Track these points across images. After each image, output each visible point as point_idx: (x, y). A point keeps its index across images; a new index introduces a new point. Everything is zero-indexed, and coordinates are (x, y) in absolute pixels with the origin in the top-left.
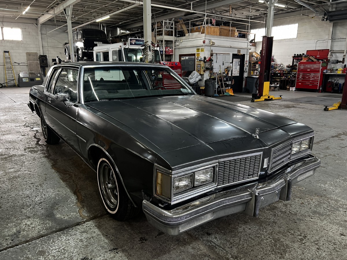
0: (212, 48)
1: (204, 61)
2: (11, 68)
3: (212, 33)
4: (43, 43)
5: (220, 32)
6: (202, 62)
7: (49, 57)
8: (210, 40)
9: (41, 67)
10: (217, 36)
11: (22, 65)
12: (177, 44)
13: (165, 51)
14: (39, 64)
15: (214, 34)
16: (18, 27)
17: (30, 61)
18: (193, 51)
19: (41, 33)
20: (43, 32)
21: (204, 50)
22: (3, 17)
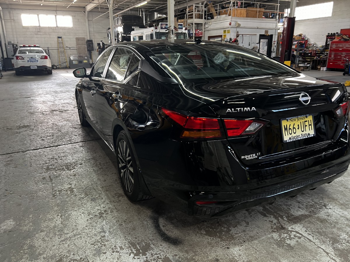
0: (238, 29)
1: (230, 42)
2: (64, 52)
3: (239, 14)
4: (90, 29)
5: (247, 14)
7: (94, 41)
8: (236, 22)
9: (88, 50)
10: (243, 18)
11: (73, 49)
12: (206, 26)
13: (195, 34)
14: (86, 48)
15: (240, 16)
16: (69, 15)
17: (79, 46)
18: (221, 33)
19: (88, 19)
20: (90, 19)
21: (230, 31)
22: (57, 7)
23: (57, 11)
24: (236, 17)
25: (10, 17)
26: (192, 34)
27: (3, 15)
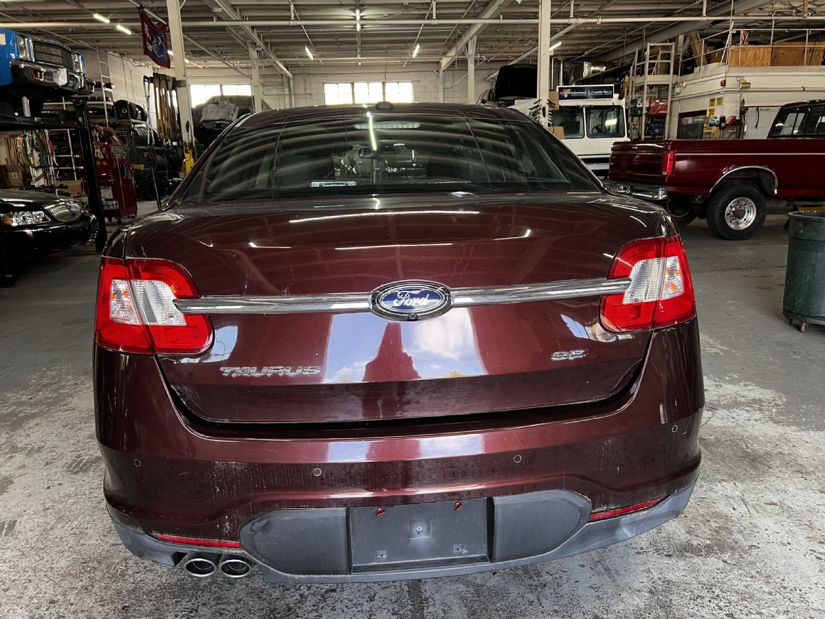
0: (745, 96)
1: (719, 125)
3: (749, 60)
5: (774, 58)
6: (714, 127)
8: (739, 79)
10: (763, 68)
12: (677, 90)
13: (648, 109)
15: (755, 63)
16: (408, 80)
18: (704, 104)
19: (442, 86)
20: (449, 85)
21: (724, 100)
22: (387, 65)
23: (387, 74)
24: (741, 66)
25: (305, 89)
26: (641, 109)
27: (294, 86)
